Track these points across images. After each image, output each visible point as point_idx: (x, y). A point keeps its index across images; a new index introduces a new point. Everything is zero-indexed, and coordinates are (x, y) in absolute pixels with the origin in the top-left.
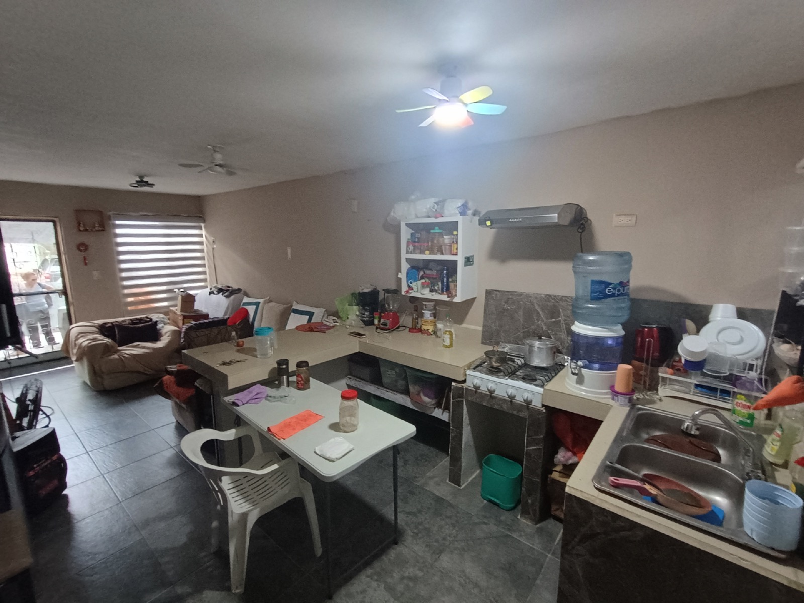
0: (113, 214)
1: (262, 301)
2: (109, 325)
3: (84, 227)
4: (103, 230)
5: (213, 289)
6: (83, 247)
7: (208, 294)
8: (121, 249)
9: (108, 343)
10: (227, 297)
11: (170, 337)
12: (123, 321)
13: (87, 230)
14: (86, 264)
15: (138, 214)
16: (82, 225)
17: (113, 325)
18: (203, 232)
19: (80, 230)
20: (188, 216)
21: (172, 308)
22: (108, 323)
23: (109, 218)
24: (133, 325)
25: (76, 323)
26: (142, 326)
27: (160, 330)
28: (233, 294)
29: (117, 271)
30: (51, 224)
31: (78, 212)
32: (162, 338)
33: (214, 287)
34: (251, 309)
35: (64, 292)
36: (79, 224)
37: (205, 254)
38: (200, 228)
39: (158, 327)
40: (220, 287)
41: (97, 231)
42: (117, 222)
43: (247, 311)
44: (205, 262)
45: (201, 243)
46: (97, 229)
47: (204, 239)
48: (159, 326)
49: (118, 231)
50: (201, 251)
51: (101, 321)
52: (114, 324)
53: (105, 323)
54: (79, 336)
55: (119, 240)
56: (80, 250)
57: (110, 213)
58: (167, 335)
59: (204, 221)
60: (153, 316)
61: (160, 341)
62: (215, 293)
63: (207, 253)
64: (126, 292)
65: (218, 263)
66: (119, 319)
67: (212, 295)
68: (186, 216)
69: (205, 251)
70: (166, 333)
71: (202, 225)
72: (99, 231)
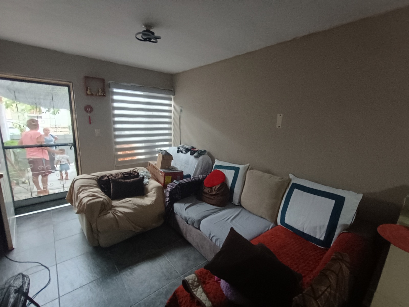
0: (112, 83)
1: (241, 167)
2: (106, 178)
3: (91, 92)
4: (104, 96)
5: (181, 149)
6: (89, 109)
7: (177, 152)
8: (116, 112)
9: (105, 201)
10: (196, 157)
11: (155, 194)
12: (117, 174)
13: (92, 95)
14: (90, 123)
15: (129, 85)
16: (89, 90)
17: (109, 179)
18: (172, 103)
19: (87, 94)
20: (163, 89)
21: (151, 162)
22: (105, 176)
23: (109, 86)
24: (125, 179)
25: (82, 174)
26: (132, 181)
27: (146, 185)
28: (202, 155)
29: (113, 130)
30: (66, 88)
31: (87, 78)
32: (149, 194)
33: (182, 147)
34: (229, 175)
35: (74, 145)
36: (87, 90)
37: (172, 120)
38: (170, 99)
39: (144, 182)
40: (187, 147)
41: (99, 95)
42: (115, 90)
43: (223, 175)
44: (172, 126)
45: (170, 111)
46: (100, 94)
47: (172, 108)
48: (146, 181)
49: (115, 97)
50: (170, 117)
51: (99, 174)
52: (110, 177)
53: (103, 177)
54: (81, 190)
55: (116, 105)
56: (87, 112)
57: (110, 82)
58: (153, 192)
59: (174, 94)
60: (139, 169)
61: (147, 196)
62: (183, 151)
63: (174, 119)
64: (118, 147)
65: (184, 127)
66: (114, 172)
67: (180, 153)
68: (162, 89)
69: (172, 118)
70: (152, 189)
71: (172, 97)
72: (101, 96)
